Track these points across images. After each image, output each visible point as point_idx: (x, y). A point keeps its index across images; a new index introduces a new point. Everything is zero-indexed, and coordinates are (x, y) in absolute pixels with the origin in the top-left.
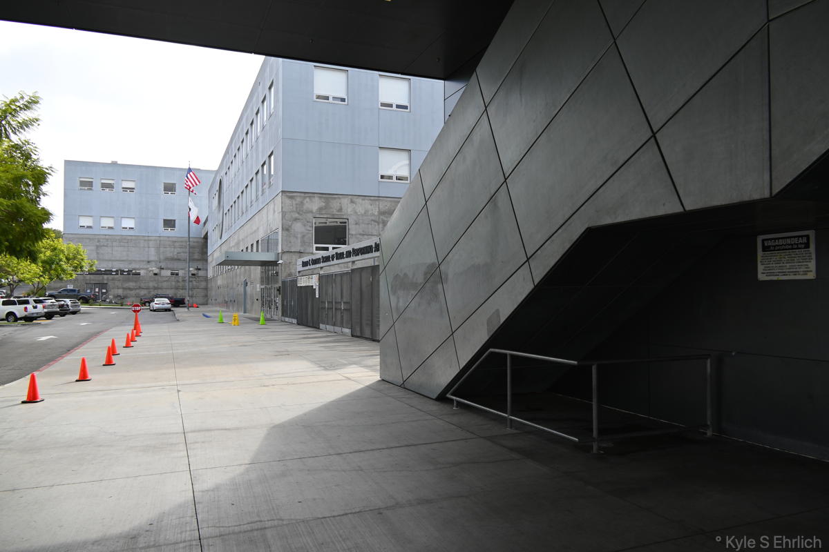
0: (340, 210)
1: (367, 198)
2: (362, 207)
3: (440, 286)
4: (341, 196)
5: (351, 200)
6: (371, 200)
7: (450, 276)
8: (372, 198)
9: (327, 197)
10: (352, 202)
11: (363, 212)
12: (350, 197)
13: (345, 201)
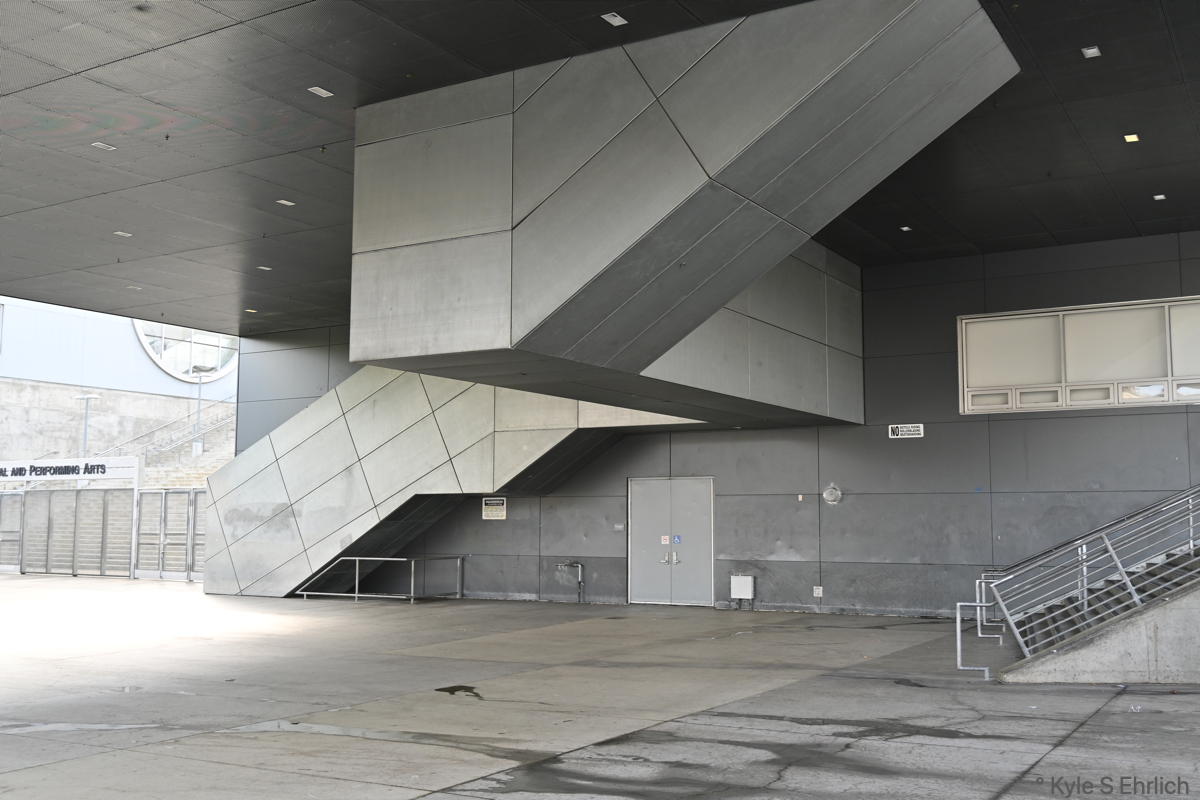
3: (292, 520)
7: (304, 513)
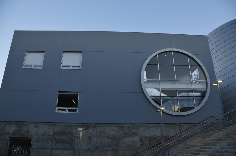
0: (28, 132)
1: (46, 124)
2: (42, 129)
4: (29, 123)
5: (36, 125)
6: (49, 125)
8: (50, 124)
9: (20, 124)
10: (36, 126)
11: (42, 134)
12: (35, 123)
13: (32, 127)
